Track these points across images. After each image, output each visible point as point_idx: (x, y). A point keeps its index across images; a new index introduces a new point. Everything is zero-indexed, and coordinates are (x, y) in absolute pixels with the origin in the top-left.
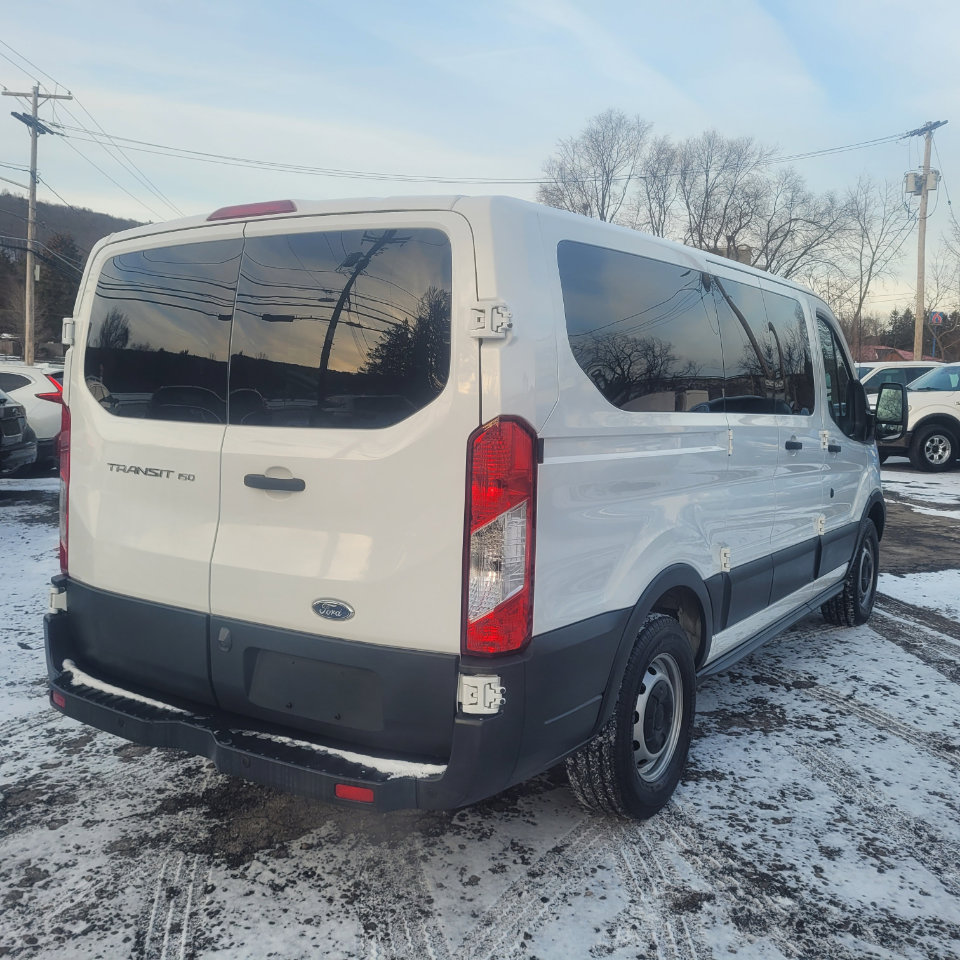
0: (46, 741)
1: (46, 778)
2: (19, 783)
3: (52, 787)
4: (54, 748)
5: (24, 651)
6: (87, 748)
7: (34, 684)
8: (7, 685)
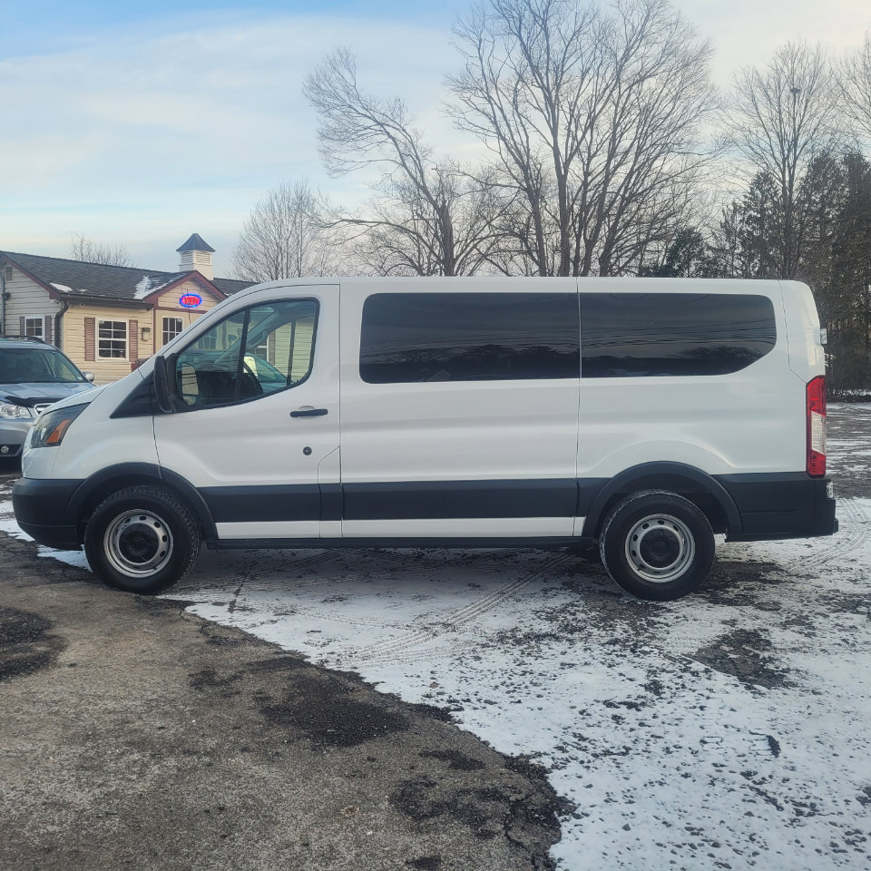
0: (816, 631)
1: (829, 609)
2: (845, 612)
3: (829, 604)
4: (814, 624)
5: (777, 738)
6: (794, 617)
7: (794, 685)
8: (820, 694)
